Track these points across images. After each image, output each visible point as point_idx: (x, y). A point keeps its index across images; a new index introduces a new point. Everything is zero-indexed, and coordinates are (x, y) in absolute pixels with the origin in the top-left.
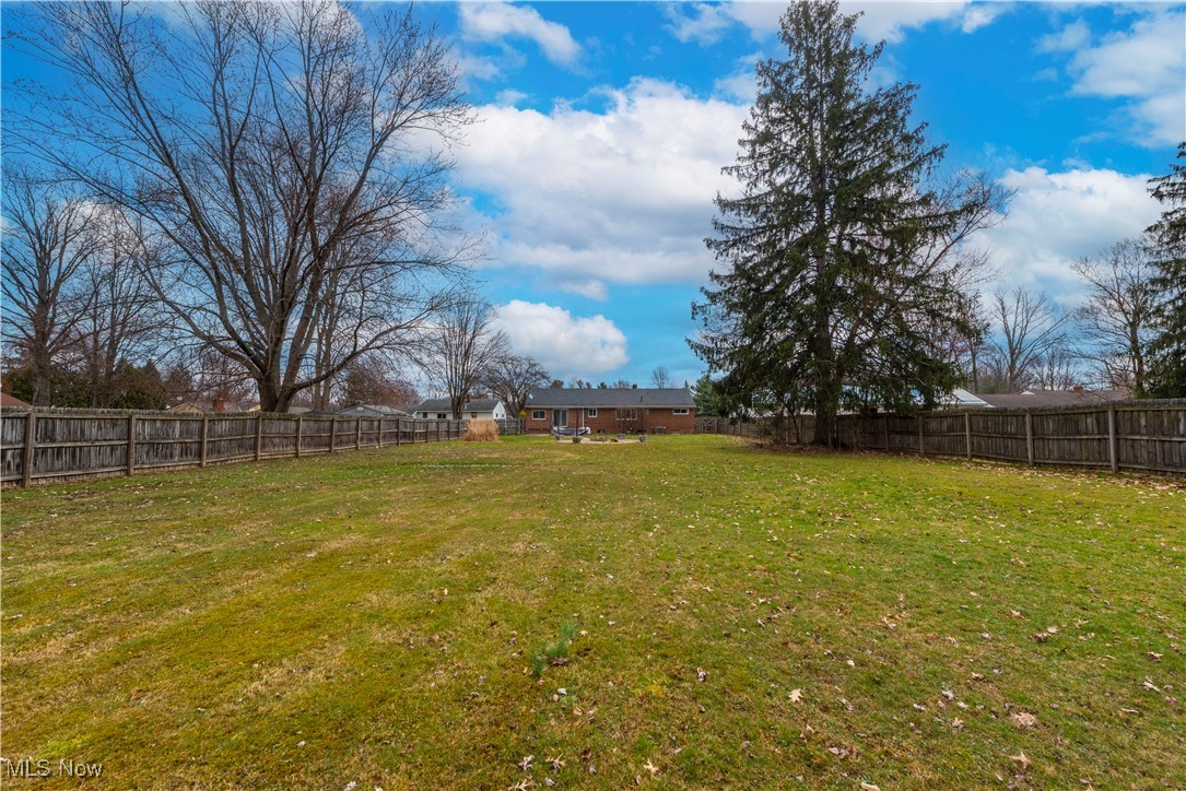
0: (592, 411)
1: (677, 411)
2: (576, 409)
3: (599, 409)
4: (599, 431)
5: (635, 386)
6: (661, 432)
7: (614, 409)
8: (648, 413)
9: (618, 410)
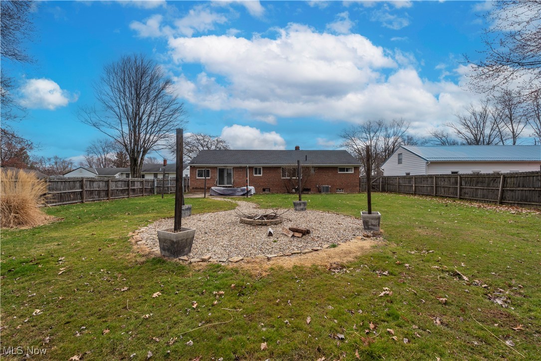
0: (257, 170)
1: (342, 169)
2: (241, 168)
3: (264, 168)
4: (264, 190)
5: (297, 148)
6: (327, 190)
7: (279, 168)
8: (312, 171)
9: (284, 169)
